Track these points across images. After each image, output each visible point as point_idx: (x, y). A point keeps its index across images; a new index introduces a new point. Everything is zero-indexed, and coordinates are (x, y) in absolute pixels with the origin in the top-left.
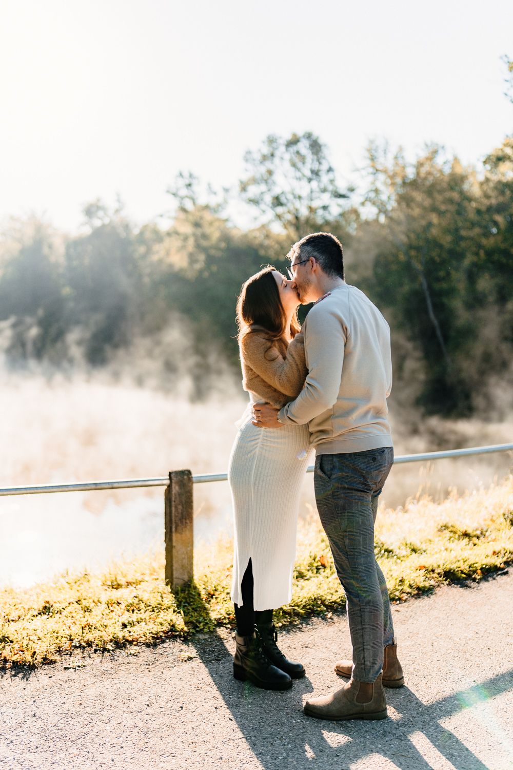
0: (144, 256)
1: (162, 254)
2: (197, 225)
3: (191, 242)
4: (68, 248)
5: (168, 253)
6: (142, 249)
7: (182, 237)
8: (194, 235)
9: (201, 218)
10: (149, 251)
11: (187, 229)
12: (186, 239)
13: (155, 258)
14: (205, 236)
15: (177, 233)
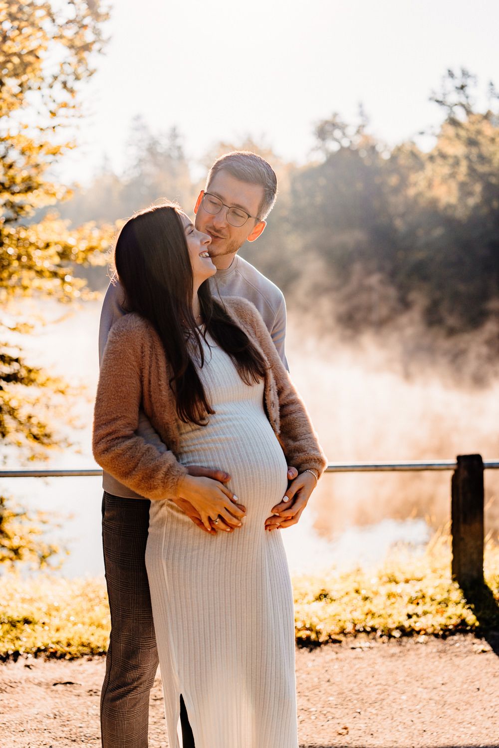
0: (397, 190)
1: (422, 184)
2: (472, 143)
3: (463, 169)
4: (294, 181)
5: (430, 185)
6: (393, 180)
7: (451, 161)
8: (467, 157)
9: (479, 132)
10: (404, 183)
11: (458, 149)
12: (457, 163)
13: (411, 192)
14: (482, 159)
15: (443, 156)
